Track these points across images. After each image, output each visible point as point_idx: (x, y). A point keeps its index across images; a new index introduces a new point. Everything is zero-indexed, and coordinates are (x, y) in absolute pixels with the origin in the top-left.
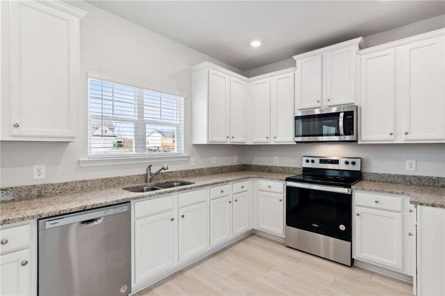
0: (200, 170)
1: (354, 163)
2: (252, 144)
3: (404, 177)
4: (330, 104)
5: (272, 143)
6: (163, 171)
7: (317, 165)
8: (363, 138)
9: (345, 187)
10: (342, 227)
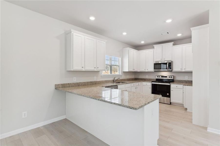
0: (125, 79)
1: (171, 77)
2: (139, 71)
3: (185, 81)
4: (164, 60)
5: (146, 71)
6: (119, 79)
7: (161, 78)
8: (174, 70)
9: (168, 83)
10: (168, 94)
